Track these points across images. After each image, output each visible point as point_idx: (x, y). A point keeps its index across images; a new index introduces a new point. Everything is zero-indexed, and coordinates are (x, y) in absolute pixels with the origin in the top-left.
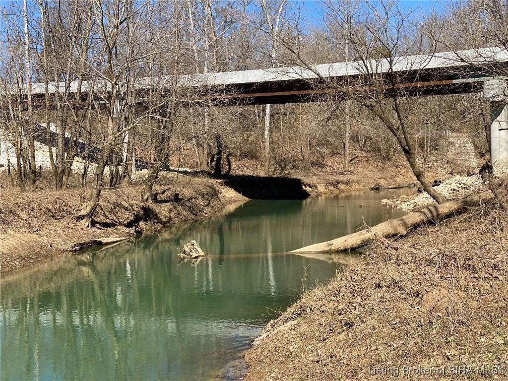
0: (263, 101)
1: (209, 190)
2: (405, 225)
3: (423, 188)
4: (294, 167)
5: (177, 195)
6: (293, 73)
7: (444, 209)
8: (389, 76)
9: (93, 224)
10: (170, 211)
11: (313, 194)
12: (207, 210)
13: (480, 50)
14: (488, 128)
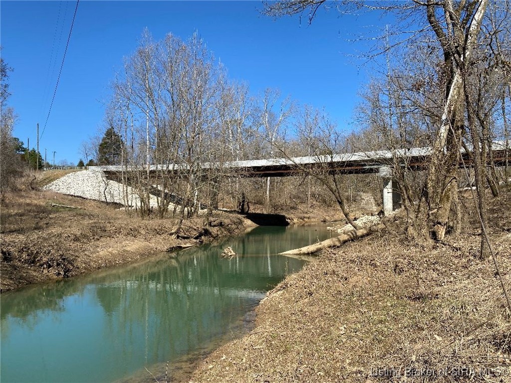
0: (267, 175)
1: (238, 220)
2: (339, 241)
3: (349, 221)
4: (282, 209)
5: (221, 223)
6: (282, 162)
7: (360, 233)
8: (331, 164)
9: (178, 237)
10: (218, 231)
11: (291, 223)
12: (236, 231)
13: (378, 152)
14: (382, 191)
